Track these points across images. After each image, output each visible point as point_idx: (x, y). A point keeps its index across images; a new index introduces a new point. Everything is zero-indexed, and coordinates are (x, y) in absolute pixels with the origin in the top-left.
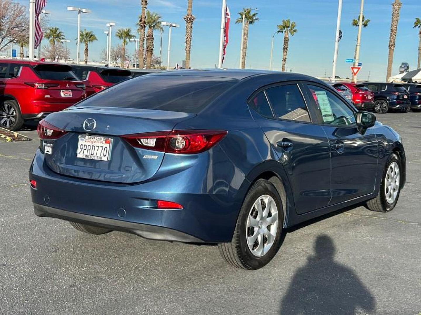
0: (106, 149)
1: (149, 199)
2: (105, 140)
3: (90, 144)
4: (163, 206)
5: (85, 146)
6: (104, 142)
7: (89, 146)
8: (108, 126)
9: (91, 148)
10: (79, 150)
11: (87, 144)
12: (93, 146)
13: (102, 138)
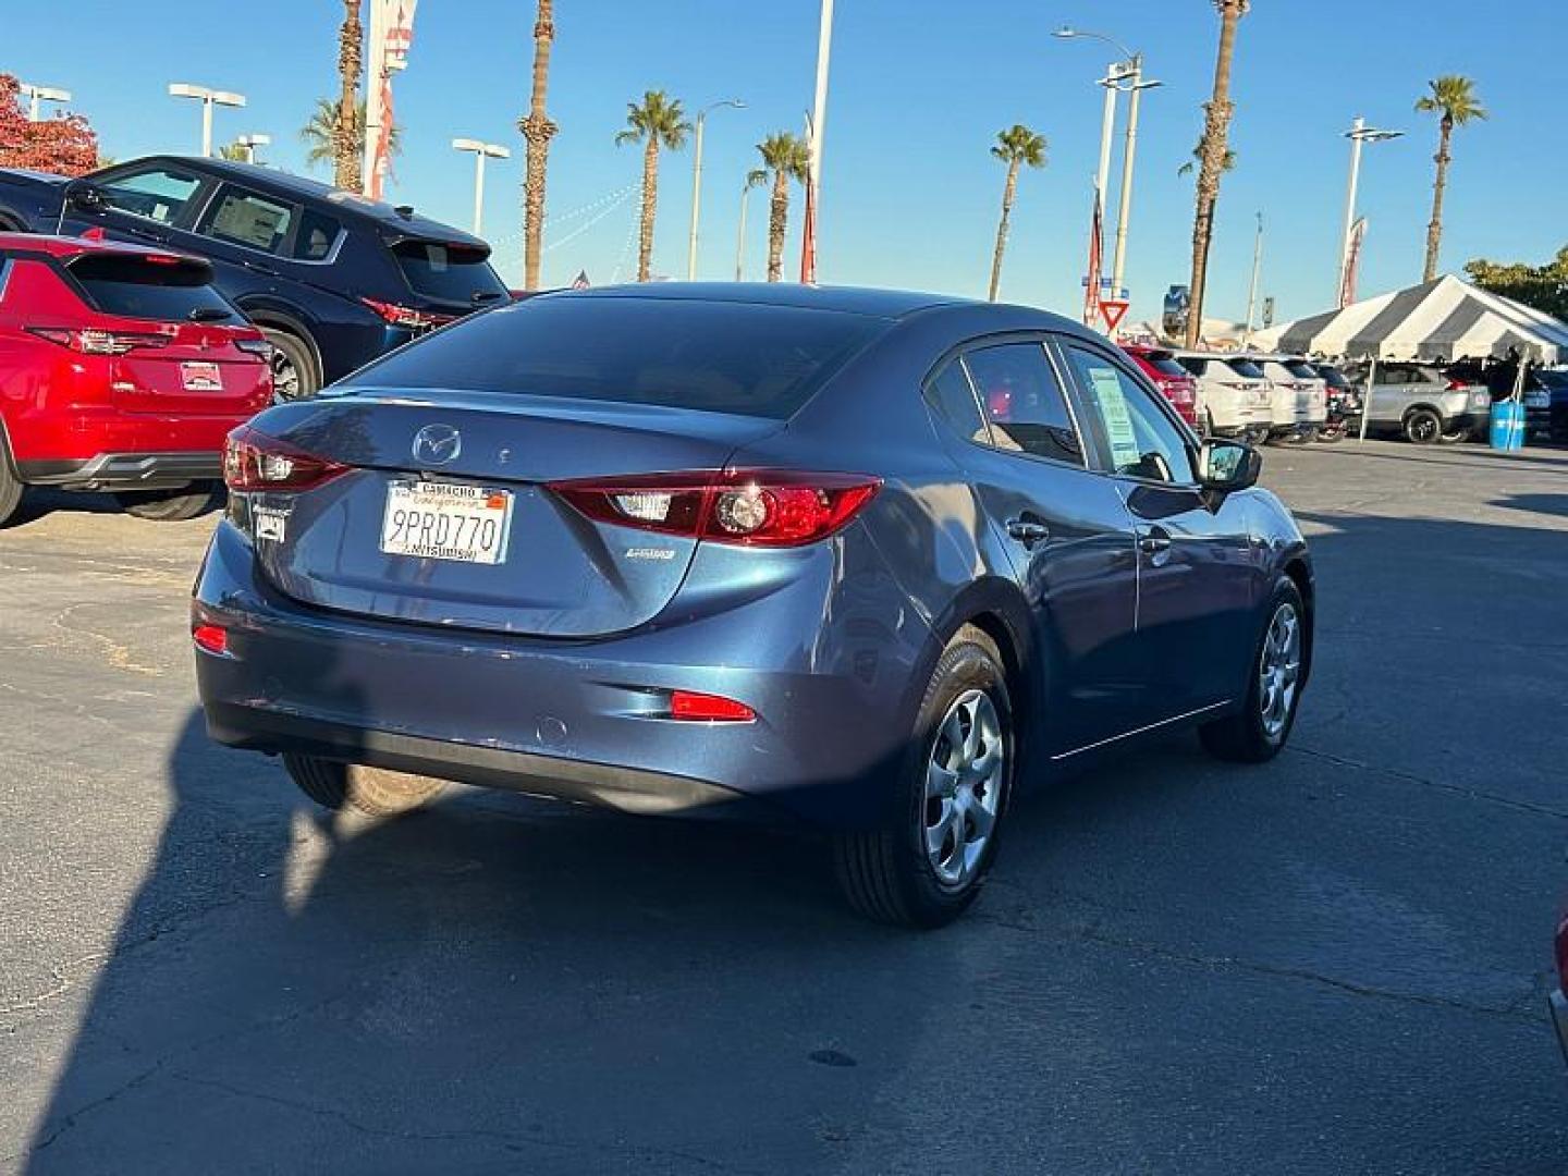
0: (490, 525)
1: (646, 687)
2: (485, 496)
3: (432, 508)
4: (689, 710)
5: (414, 516)
6: (483, 503)
7: (427, 514)
8: (506, 452)
9: (436, 523)
10: (390, 528)
11: (422, 509)
12: (442, 515)
13: (478, 491)
